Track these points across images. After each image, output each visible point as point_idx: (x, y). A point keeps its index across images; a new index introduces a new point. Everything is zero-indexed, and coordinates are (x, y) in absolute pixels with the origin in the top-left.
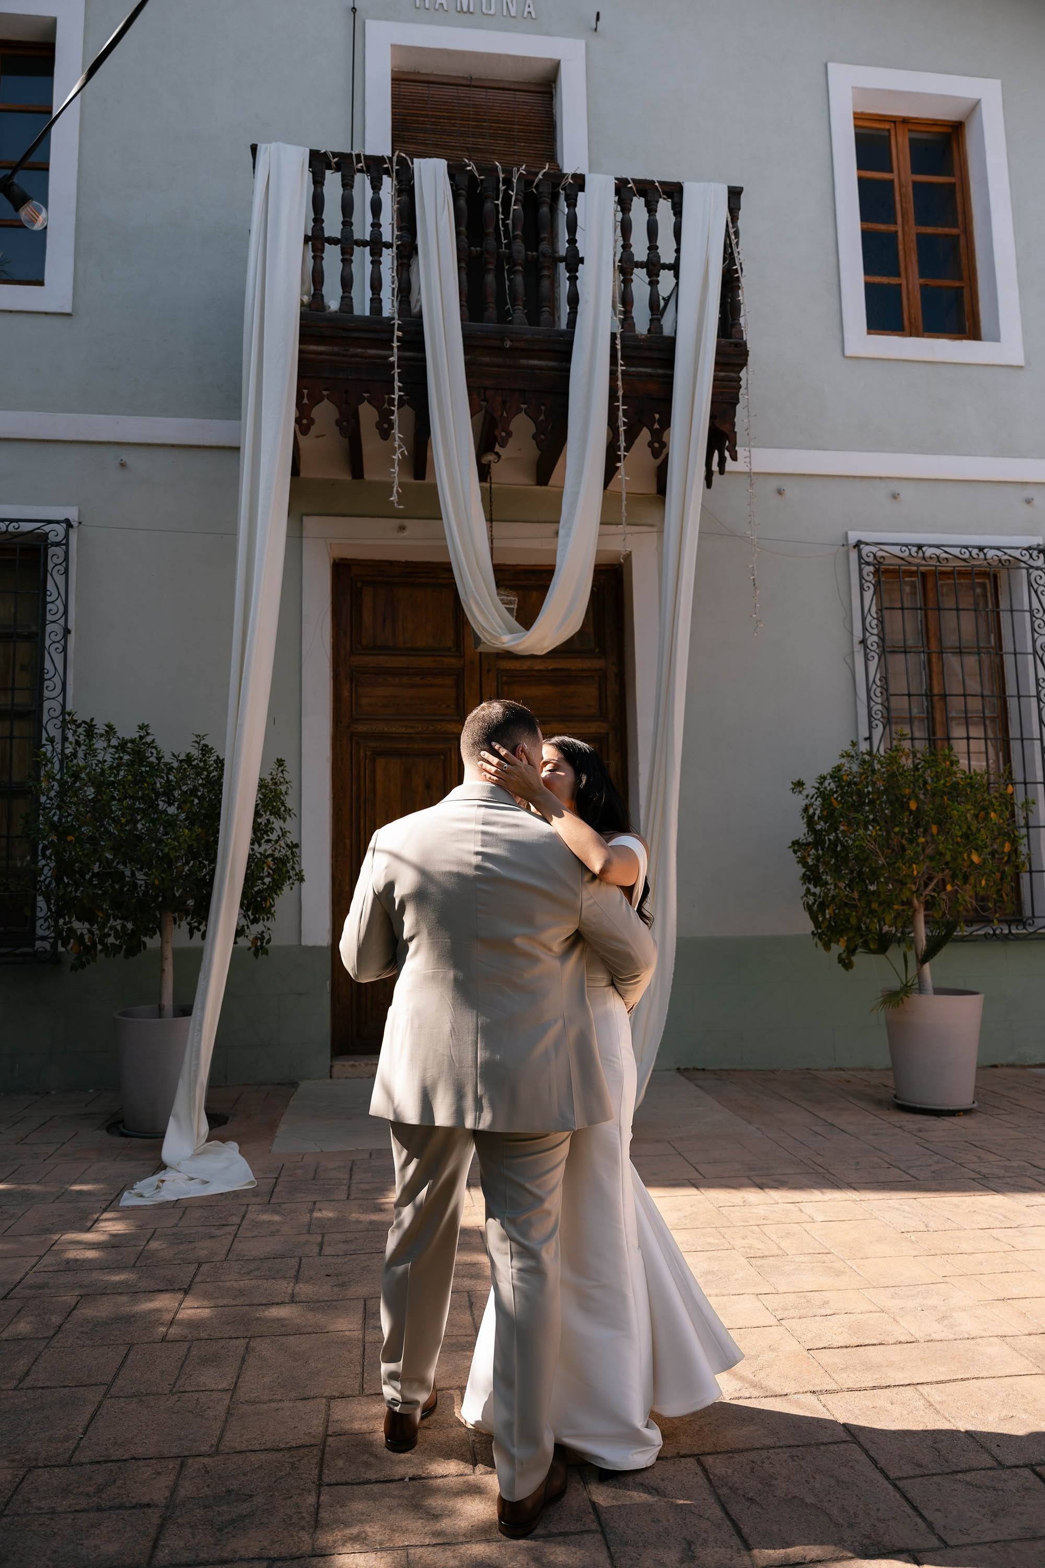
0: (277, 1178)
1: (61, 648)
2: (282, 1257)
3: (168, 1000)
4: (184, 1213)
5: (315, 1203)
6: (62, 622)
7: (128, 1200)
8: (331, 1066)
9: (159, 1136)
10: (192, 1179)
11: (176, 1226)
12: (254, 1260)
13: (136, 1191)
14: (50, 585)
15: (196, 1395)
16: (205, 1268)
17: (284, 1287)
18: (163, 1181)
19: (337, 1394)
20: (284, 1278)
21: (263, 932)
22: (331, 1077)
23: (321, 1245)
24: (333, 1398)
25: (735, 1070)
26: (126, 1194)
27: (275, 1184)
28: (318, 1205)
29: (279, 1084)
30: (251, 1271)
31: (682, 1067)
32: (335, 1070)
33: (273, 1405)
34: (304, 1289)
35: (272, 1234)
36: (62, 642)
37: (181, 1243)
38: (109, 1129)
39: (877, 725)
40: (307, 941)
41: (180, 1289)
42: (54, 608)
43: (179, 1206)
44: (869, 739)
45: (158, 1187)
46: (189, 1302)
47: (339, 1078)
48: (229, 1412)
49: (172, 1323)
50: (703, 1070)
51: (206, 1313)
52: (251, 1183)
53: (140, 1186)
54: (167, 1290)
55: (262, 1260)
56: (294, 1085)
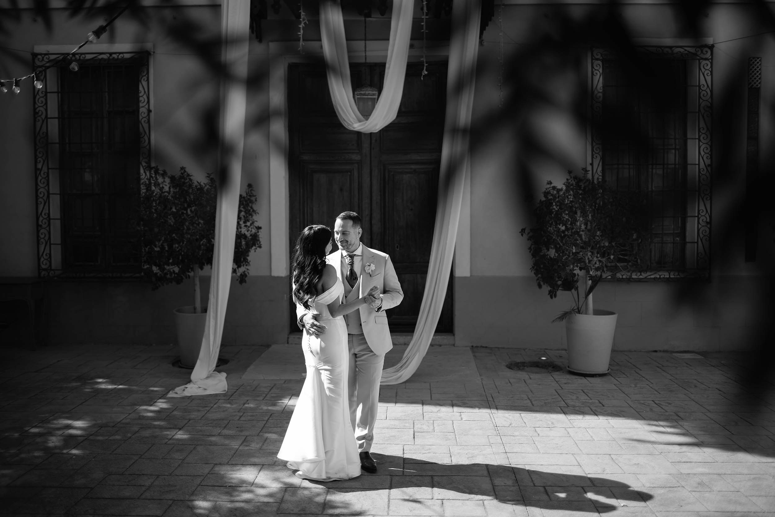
0: (237, 389)
1: (147, 121)
2: (223, 420)
3: (198, 304)
4: (192, 401)
5: (248, 400)
6: (147, 106)
7: (171, 395)
8: (288, 338)
9: (192, 367)
10: (200, 388)
11: (186, 406)
12: (212, 420)
13: (175, 391)
14: (141, 88)
15: (170, 460)
16: (191, 422)
17: (217, 431)
18: (186, 388)
19: (218, 463)
20: (220, 427)
21: (245, 271)
22: (288, 343)
23: (241, 417)
24: (216, 464)
25: (504, 348)
26: (171, 392)
27: (235, 392)
28: (249, 402)
29: (262, 346)
30: (209, 424)
31: (475, 345)
32: (290, 340)
33: (195, 464)
34: (226, 432)
35: (224, 411)
36: (147, 117)
37: (186, 412)
38: (174, 364)
39: (597, 157)
40: (275, 273)
41: (178, 428)
42: (143, 98)
43: (191, 398)
44: (592, 164)
45: (184, 390)
46: (180, 432)
47: (292, 344)
48: (179, 466)
49: (170, 439)
50: (486, 347)
51: (185, 437)
52: (225, 391)
53: (178, 390)
54: (173, 428)
55: (214, 420)
56: (268, 346)
